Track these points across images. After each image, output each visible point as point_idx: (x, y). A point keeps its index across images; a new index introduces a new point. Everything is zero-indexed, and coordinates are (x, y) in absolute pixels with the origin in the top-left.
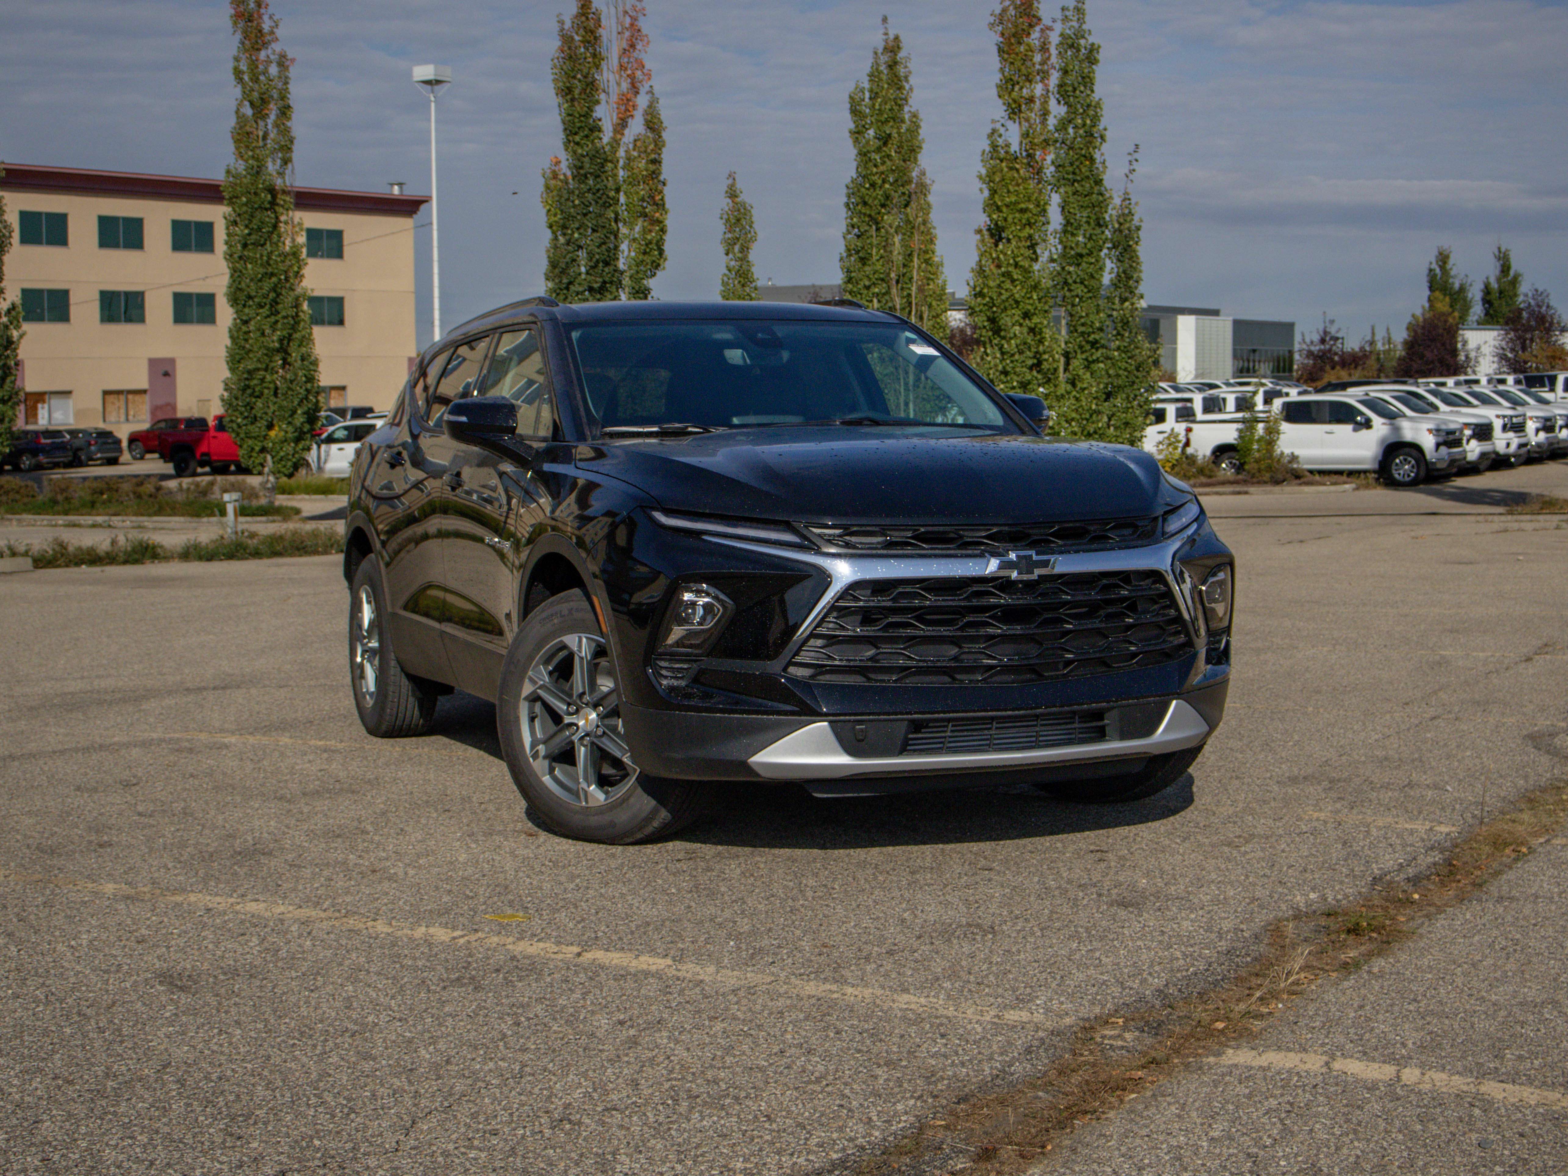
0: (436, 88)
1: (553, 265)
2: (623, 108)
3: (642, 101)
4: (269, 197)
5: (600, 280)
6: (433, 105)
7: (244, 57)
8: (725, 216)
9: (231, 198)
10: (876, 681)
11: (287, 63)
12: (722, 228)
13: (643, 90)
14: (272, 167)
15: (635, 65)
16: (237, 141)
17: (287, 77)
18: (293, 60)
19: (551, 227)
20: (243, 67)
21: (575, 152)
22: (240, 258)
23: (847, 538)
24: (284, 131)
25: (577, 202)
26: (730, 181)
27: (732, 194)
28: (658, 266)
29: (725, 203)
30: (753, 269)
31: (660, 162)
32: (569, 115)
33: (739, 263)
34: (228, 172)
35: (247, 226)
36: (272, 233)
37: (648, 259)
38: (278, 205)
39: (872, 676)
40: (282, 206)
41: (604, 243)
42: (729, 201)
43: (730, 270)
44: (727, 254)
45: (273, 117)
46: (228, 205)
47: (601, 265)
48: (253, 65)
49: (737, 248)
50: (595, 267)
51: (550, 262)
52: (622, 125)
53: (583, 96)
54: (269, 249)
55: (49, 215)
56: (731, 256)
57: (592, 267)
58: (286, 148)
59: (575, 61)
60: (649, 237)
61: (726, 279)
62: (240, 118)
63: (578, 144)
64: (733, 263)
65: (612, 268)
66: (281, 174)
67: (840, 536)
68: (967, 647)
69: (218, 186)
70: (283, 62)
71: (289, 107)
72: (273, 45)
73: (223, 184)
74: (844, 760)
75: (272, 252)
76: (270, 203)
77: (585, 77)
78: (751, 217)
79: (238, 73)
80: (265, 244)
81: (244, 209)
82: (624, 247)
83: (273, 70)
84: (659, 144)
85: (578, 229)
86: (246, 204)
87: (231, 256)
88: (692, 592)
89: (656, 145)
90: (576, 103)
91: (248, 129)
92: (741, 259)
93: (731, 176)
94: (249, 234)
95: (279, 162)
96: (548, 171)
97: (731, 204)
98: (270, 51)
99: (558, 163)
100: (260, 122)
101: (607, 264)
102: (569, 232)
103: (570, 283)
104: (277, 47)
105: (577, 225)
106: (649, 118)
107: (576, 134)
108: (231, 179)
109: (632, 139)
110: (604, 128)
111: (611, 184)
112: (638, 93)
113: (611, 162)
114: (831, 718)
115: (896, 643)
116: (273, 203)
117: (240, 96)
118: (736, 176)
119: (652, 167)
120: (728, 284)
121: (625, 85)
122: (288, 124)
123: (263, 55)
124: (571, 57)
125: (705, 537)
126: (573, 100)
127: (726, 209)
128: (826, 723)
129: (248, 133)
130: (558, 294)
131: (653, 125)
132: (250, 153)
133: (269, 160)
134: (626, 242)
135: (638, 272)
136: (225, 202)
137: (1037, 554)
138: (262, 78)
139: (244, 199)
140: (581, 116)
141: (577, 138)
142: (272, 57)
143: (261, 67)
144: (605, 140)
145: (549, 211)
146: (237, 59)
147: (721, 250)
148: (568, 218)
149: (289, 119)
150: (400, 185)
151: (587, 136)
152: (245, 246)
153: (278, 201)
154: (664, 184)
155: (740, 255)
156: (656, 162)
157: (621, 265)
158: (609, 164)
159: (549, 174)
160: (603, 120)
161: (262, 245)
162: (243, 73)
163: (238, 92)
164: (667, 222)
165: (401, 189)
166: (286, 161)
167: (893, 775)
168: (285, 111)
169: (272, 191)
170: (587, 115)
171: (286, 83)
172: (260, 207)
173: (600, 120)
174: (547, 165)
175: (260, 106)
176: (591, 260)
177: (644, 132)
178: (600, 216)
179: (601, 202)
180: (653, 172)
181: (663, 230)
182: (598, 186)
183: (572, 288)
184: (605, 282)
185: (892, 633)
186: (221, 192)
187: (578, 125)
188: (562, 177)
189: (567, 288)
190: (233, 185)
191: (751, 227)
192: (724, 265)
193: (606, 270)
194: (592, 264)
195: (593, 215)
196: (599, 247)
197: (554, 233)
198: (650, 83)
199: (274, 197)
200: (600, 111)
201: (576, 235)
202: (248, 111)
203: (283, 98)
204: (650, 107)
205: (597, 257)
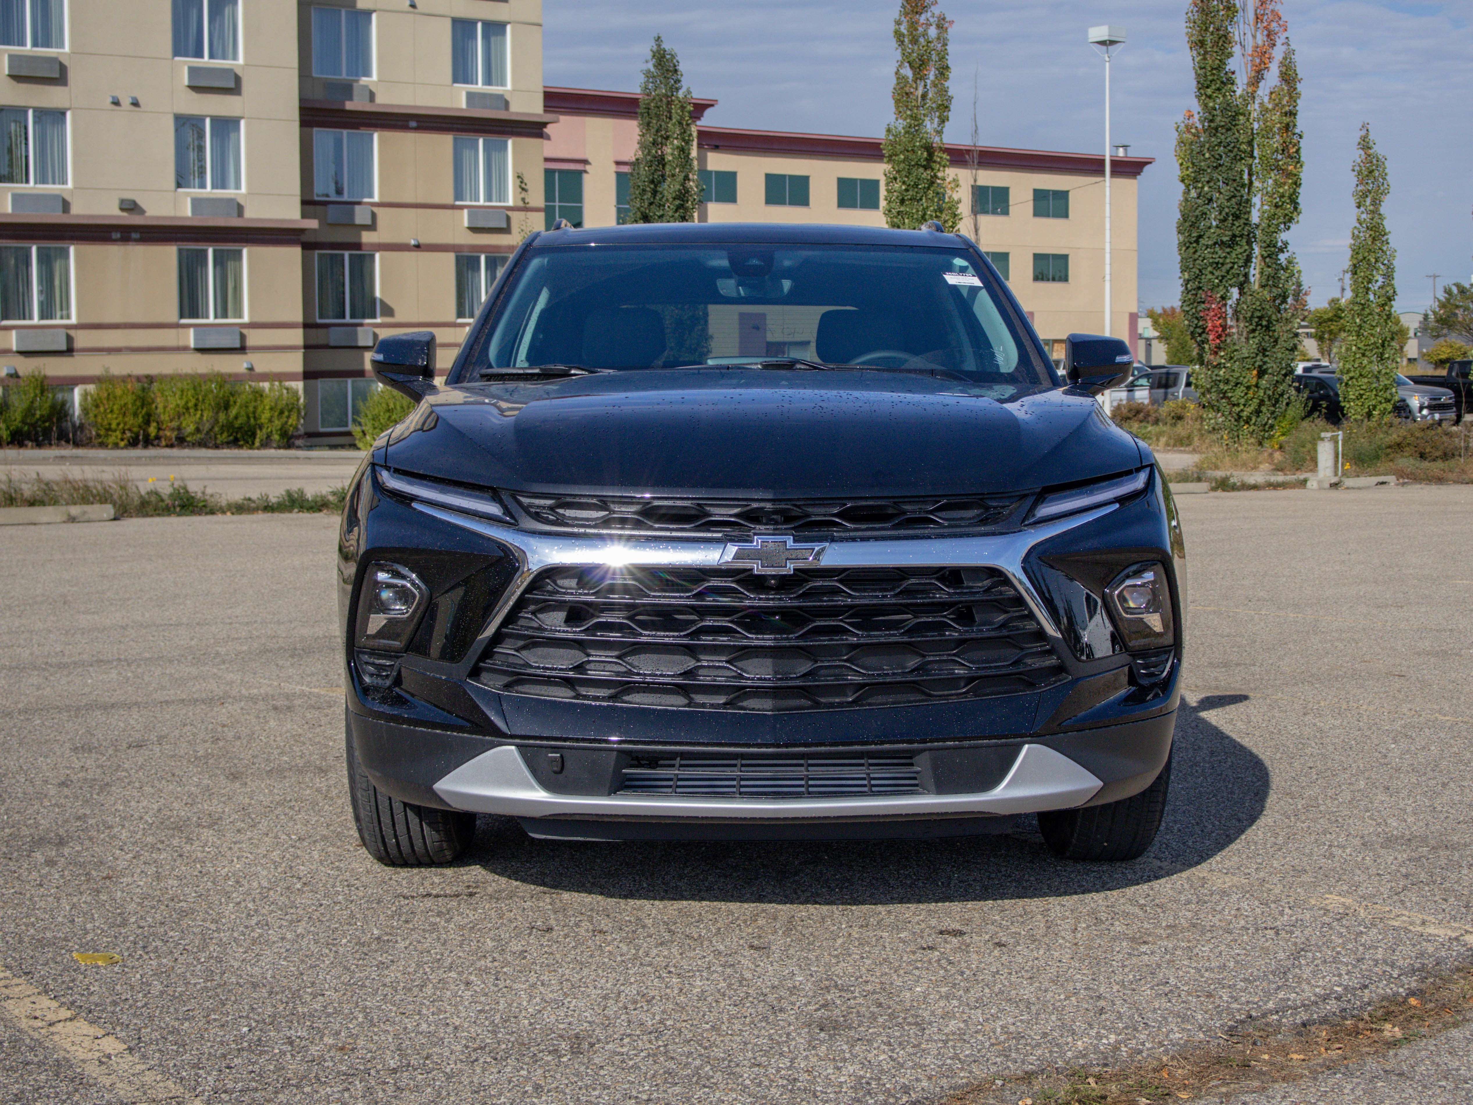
0: (1110, 48)
1: (1185, 218)
2: (1258, 61)
3: (1278, 53)
4: (925, 154)
5: (1230, 233)
6: (1107, 64)
7: (905, 20)
8: (1357, 168)
9: (890, 156)
10: (586, 697)
11: (947, 25)
12: (1354, 181)
13: (1279, 42)
14: (930, 125)
15: (1271, 17)
16: (897, 102)
17: (945, 39)
18: (952, 22)
19: (1183, 181)
20: (903, 29)
21: (1206, 105)
22: (899, 213)
23: (561, 511)
24: (943, 92)
25: (1207, 155)
26: (1363, 133)
27: (1365, 144)
28: (1291, 220)
29: (1358, 155)
30: (1385, 223)
31: (1295, 114)
32: (1201, 68)
33: (1369, 216)
34: (889, 130)
35: (904, 183)
36: (929, 188)
37: (1280, 212)
38: (935, 162)
39: (583, 691)
40: (939, 163)
41: (1234, 196)
42: (1362, 152)
43: (1361, 224)
44: (1359, 207)
45: (932, 77)
46: (888, 162)
47: (1230, 218)
48: (913, 26)
49: (1368, 201)
50: (1225, 220)
51: (1183, 216)
52: (1257, 78)
53: (1215, 49)
54: (925, 205)
55: (791, 177)
56: (1362, 209)
57: (1222, 221)
58: (944, 108)
59: (1207, 15)
60: (1281, 190)
61: (1356, 232)
62: (901, 79)
63: (1210, 97)
64: (1364, 216)
65: (1242, 221)
66: (939, 133)
67: (552, 508)
68: (706, 660)
69: (880, 144)
70: (942, 25)
71: (947, 67)
72: (933, 8)
73: (883, 142)
74: (540, 795)
75: (927, 207)
76: (926, 159)
77: (1218, 30)
78: (1384, 168)
79: (898, 35)
80: (921, 199)
81: (902, 166)
82: (1256, 200)
83: (933, 32)
84: (1293, 95)
85: (1208, 182)
86: (904, 161)
87: (890, 211)
88: (388, 572)
89: (1291, 97)
90: (1208, 56)
91: (907, 89)
92: (1373, 212)
93: (1365, 127)
94: (907, 190)
95: (936, 120)
96: (1182, 125)
97: (1364, 156)
98: (929, 14)
99: (1191, 116)
100: (918, 81)
101: (1237, 217)
102: (1200, 185)
103: (1200, 237)
104: (936, 10)
105: (1207, 179)
106: (1284, 69)
107: (1207, 87)
108: (891, 137)
109: (1267, 92)
110: (1238, 81)
111: (1243, 138)
112: (1274, 45)
113: (1243, 114)
114: (518, 741)
115: (609, 649)
116: (930, 159)
117: (900, 58)
118: (1369, 127)
119: (1286, 120)
120: (1358, 237)
121: (1261, 38)
122: (946, 84)
123: (922, 19)
124: (1203, 10)
125: (414, 505)
126: (1206, 52)
127: (1359, 161)
128: (513, 748)
129: (907, 94)
130: (1188, 248)
131: (1289, 77)
132: (909, 113)
133: (927, 119)
134: (1259, 195)
135: (1269, 226)
136: (885, 160)
137: (795, 541)
138: (922, 40)
139: (902, 157)
140: (1213, 69)
141: (1209, 91)
142: (931, 20)
143: (921, 29)
144: (1239, 92)
145: (1181, 164)
146: (898, 23)
147: (1352, 202)
148: (1200, 171)
149: (947, 79)
150: (1125, 147)
151: (1219, 89)
152: (902, 201)
153: (935, 158)
154: (1301, 137)
155: (1372, 208)
156: (1292, 114)
157: (1255, 217)
158: (1241, 118)
159: (1182, 127)
160: (1237, 74)
161: (918, 201)
162: (903, 35)
163: (898, 55)
164: (1302, 175)
165: (1126, 151)
166: (943, 120)
167: (606, 820)
168: (943, 71)
169: (929, 149)
170: (1218, 68)
171: (945, 45)
172: (917, 164)
173: (1233, 73)
174: (1180, 118)
175: (919, 66)
176: (1220, 214)
177: (1279, 84)
178: (1231, 169)
179: (1232, 155)
180: (1288, 125)
181: (1297, 184)
182: (1229, 139)
183: (1202, 241)
184: (1234, 236)
185: (600, 636)
186: (881, 150)
187: (1210, 78)
188: (1193, 131)
189: (1197, 242)
190: (893, 144)
191: (1384, 179)
192: (1355, 218)
193: (1237, 224)
194: (1221, 217)
195: (1224, 169)
196: (1228, 200)
197: (1187, 186)
198: (1286, 34)
199: (931, 154)
200: (1232, 64)
201: (1206, 189)
202: (907, 72)
203: (942, 58)
204: (1285, 58)
205: (1227, 210)
